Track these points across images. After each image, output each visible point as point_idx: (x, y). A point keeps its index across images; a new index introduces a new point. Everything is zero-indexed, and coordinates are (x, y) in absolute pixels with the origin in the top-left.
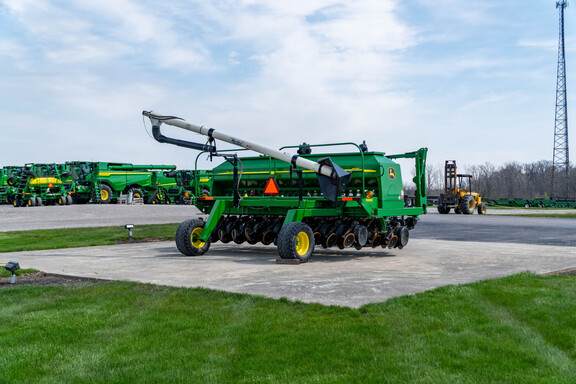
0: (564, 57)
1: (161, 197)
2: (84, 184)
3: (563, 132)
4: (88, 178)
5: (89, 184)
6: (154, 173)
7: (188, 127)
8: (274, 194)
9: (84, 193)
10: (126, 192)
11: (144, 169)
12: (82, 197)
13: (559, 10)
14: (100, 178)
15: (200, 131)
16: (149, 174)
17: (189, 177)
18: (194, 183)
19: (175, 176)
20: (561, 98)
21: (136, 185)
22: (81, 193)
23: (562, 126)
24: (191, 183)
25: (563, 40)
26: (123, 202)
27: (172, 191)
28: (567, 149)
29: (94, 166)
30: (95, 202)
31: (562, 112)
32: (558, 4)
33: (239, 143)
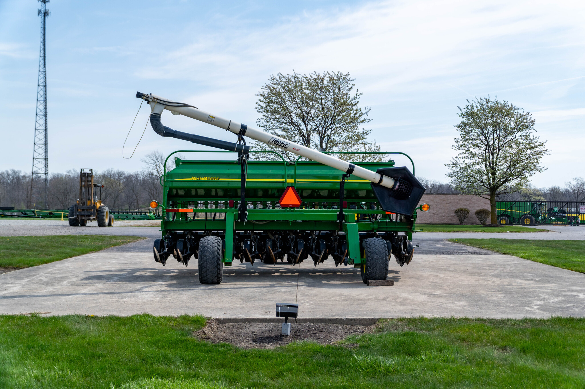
0: (45, 66)
3: (43, 142)
7: (210, 120)
8: (293, 207)
13: (40, 18)
15: (228, 127)
20: (42, 107)
23: (42, 136)
25: (44, 49)
28: (46, 159)
31: (42, 122)
32: (40, 12)
33: (282, 144)
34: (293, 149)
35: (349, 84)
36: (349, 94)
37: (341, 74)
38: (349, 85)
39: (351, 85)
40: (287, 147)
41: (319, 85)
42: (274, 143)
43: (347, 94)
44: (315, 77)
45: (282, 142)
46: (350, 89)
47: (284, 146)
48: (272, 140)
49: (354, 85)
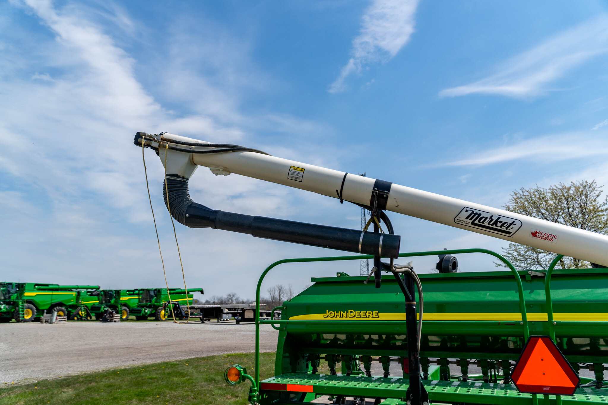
1: (83, 313)
2: (8, 303)
4: (14, 297)
5: (15, 304)
6: (79, 293)
9: (7, 313)
10: (50, 311)
11: (70, 289)
12: (5, 316)
14: (25, 298)
16: (74, 294)
17: (111, 296)
18: (115, 302)
19: (98, 295)
21: (60, 304)
22: (4, 313)
24: (113, 301)
26: (46, 322)
27: (94, 308)
29: (21, 287)
30: (18, 321)
33: (496, 223)
34: (534, 234)
35: (596, 190)
36: (597, 200)
37: (586, 182)
38: (596, 192)
39: (599, 192)
40: (513, 231)
41: (565, 194)
42: (473, 223)
43: (595, 200)
44: (561, 187)
45: (495, 219)
46: (598, 196)
47: (504, 228)
48: (464, 215)
49: (602, 191)
